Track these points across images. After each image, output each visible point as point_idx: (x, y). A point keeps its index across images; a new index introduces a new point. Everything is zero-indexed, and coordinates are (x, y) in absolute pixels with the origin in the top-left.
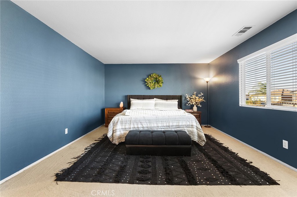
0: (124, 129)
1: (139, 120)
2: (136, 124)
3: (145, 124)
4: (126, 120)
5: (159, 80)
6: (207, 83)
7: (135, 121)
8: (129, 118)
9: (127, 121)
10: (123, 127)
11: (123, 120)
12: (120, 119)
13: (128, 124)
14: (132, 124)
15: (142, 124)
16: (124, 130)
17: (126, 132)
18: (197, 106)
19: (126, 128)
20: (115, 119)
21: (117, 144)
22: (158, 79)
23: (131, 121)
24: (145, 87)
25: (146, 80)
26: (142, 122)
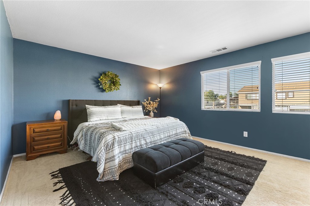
0: (123, 151)
1: (141, 134)
2: (138, 140)
3: (148, 139)
4: (125, 137)
5: (116, 81)
6: (160, 89)
7: (137, 136)
8: (128, 134)
9: (127, 139)
10: (122, 149)
11: (121, 138)
12: (116, 137)
13: (128, 143)
14: (134, 142)
15: (145, 139)
16: (123, 154)
17: (125, 155)
18: (153, 112)
19: (125, 151)
20: (108, 139)
21: (118, 179)
22: (115, 79)
23: (131, 138)
24: (96, 88)
25: (99, 79)
26: (146, 137)
